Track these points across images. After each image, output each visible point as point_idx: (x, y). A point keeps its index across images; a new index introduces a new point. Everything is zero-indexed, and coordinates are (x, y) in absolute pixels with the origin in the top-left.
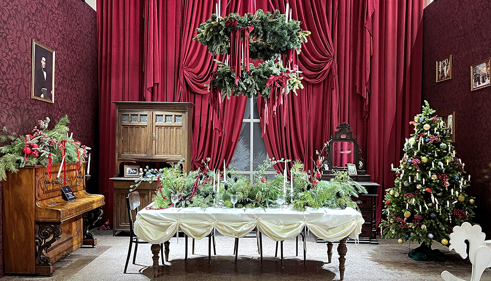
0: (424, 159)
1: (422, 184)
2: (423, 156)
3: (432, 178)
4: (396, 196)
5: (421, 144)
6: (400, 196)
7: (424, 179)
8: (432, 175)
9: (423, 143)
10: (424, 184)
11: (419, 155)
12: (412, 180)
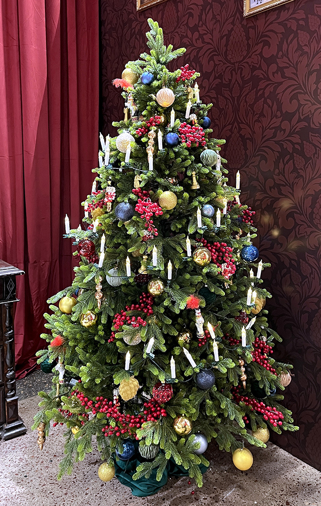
0: (168, 199)
1: (165, 281)
2: (166, 189)
3: (198, 260)
4: (85, 323)
5: (157, 149)
6: (98, 322)
7: (170, 264)
8: (193, 248)
9: (160, 147)
10: (170, 277)
11: (152, 186)
12: (135, 266)
